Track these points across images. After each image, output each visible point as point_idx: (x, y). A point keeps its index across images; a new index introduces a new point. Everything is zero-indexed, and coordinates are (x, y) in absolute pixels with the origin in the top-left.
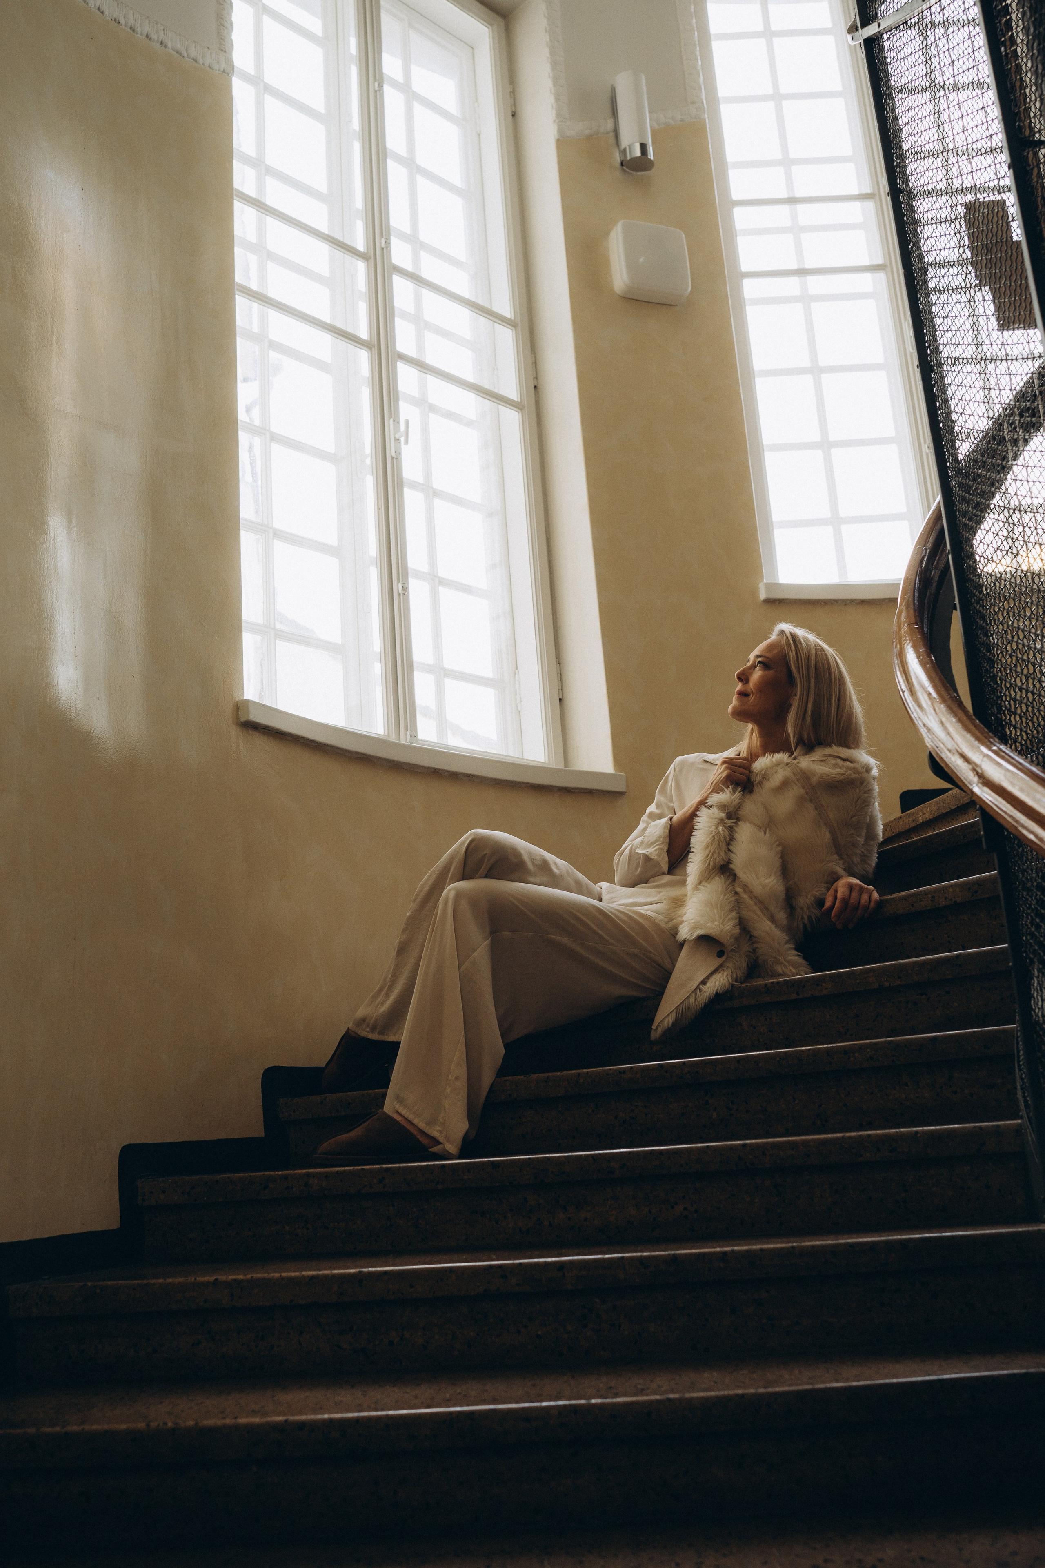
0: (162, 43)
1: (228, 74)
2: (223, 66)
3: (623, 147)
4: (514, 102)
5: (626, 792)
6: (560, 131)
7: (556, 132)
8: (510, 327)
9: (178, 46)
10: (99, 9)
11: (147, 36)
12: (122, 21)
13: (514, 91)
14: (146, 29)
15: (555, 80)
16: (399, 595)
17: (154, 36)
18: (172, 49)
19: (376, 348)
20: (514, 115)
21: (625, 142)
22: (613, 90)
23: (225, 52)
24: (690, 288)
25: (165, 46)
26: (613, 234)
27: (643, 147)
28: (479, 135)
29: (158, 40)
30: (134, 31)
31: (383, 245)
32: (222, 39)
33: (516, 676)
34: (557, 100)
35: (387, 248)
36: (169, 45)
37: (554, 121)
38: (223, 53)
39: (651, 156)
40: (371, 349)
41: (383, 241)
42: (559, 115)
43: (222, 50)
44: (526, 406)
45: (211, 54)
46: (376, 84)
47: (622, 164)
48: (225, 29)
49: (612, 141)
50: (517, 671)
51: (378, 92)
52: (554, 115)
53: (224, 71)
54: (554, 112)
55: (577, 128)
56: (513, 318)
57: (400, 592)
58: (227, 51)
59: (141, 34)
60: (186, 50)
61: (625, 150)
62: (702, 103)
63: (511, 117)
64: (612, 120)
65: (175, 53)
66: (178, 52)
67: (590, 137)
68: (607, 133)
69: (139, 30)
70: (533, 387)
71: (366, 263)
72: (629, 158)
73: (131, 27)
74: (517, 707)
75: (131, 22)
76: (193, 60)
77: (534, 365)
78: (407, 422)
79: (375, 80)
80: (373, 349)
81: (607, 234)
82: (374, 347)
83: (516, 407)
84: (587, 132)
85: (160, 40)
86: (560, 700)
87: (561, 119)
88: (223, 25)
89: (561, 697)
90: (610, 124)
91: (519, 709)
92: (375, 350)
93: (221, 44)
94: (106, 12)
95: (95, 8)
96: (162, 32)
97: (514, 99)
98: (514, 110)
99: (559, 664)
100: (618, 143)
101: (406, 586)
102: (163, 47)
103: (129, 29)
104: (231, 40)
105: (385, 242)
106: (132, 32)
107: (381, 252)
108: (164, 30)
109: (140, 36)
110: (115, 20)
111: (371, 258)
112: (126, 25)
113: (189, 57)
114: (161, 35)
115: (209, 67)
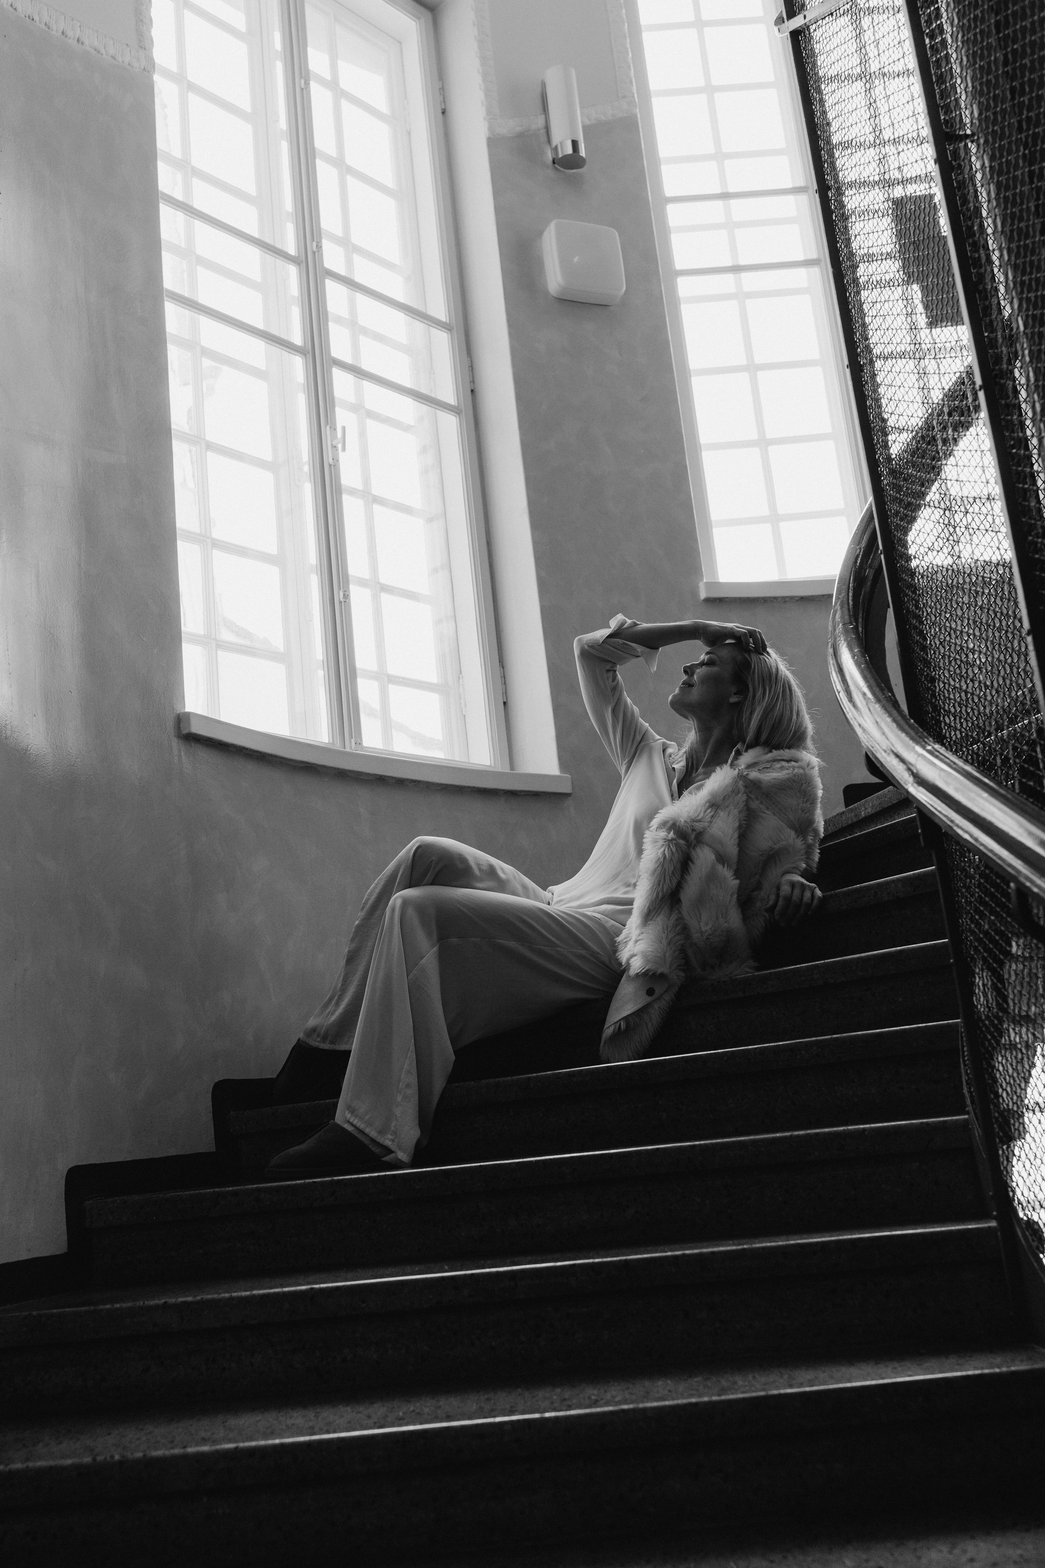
0: (78, 40)
1: (149, 72)
2: (144, 63)
3: (554, 144)
4: (444, 98)
5: (572, 794)
6: (491, 129)
7: (486, 130)
8: (445, 330)
9: (96, 44)
10: (11, 6)
11: (63, 33)
12: (36, 18)
13: (443, 87)
14: (62, 25)
15: (485, 76)
16: (341, 603)
17: (70, 33)
18: (90, 46)
19: (310, 354)
20: (443, 112)
21: (556, 140)
22: (544, 85)
23: (145, 49)
24: (624, 289)
25: (82, 43)
26: (546, 234)
27: (575, 144)
28: (409, 133)
29: (74, 38)
30: (49, 28)
31: (315, 249)
32: (141, 36)
33: (461, 680)
34: (487, 96)
35: (318, 252)
36: (87, 42)
37: (485, 118)
38: (143, 50)
39: (583, 153)
40: (305, 355)
41: (314, 244)
42: (489, 112)
43: (142, 47)
44: (462, 409)
45: (130, 51)
46: (303, 81)
47: (554, 162)
48: (144, 25)
49: (544, 138)
50: (461, 676)
51: (304, 90)
52: (484, 112)
53: (144, 69)
54: (484, 108)
55: (509, 126)
56: (448, 322)
57: (342, 600)
58: (147, 48)
59: (57, 31)
60: (105, 48)
61: (556, 147)
62: (633, 97)
63: (441, 114)
64: (543, 116)
65: (93, 51)
66: (95, 50)
67: (520, 136)
68: (539, 130)
69: (54, 27)
70: (470, 390)
71: (297, 267)
72: (560, 156)
73: (46, 24)
74: (462, 711)
75: (46, 17)
76: (112, 57)
77: (470, 367)
78: (344, 428)
79: (301, 77)
80: (308, 355)
81: (540, 234)
83: (454, 412)
84: (518, 129)
85: (77, 37)
86: (505, 704)
87: (491, 116)
88: (141, 21)
89: (505, 701)
90: (541, 122)
91: (464, 713)
92: (310, 356)
93: (140, 41)
94: (20, 9)
95: (7, 4)
96: (79, 29)
97: (444, 95)
98: (443, 107)
99: (503, 667)
100: (549, 141)
101: (347, 593)
102: (80, 44)
103: (43, 26)
104: (151, 37)
105: (317, 246)
106: (47, 29)
107: (313, 254)
108: (81, 26)
109: (55, 33)
110: (29, 17)
111: (302, 262)
112: (40, 22)
113: (107, 54)
114: (78, 32)
115: (129, 64)
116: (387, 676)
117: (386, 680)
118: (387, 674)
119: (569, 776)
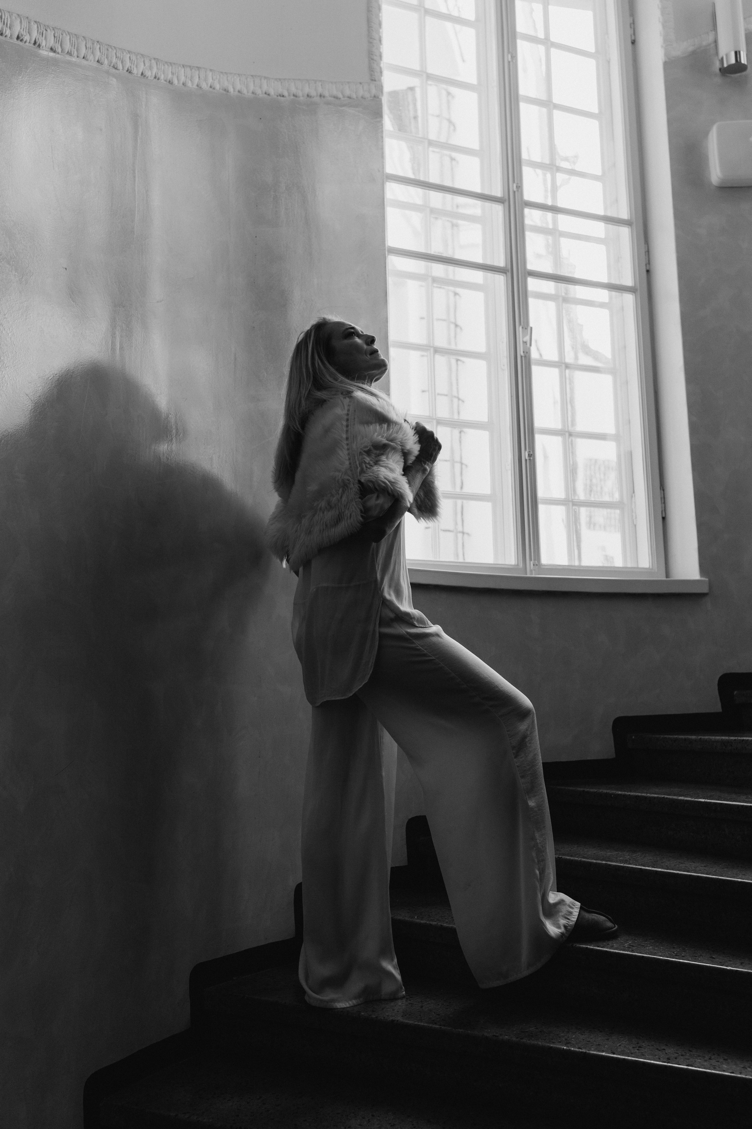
0: (321, 96)
1: (378, 97)
2: (374, 91)
3: (721, 56)
4: (634, 31)
5: (708, 593)
6: (667, 54)
7: (663, 56)
8: (627, 226)
9: (335, 92)
10: (266, 93)
11: (308, 96)
12: (286, 93)
14: (307, 90)
16: (526, 460)
17: (313, 93)
18: (330, 97)
20: (633, 43)
21: (722, 52)
22: (714, 5)
23: (375, 80)
25: (324, 97)
26: (710, 136)
27: (737, 55)
28: (608, 64)
29: (317, 95)
30: (296, 96)
31: (515, 189)
32: (372, 71)
33: (633, 498)
34: (664, 26)
35: (519, 189)
36: (327, 94)
37: (662, 47)
38: (374, 82)
39: (744, 60)
40: (506, 274)
41: (515, 185)
42: (666, 40)
44: (639, 289)
45: (363, 87)
47: (720, 71)
48: (375, 62)
49: (712, 52)
50: (633, 495)
52: (662, 41)
53: (375, 97)
54: (662, 38)
55: (683, 48)
56: (629, 219)
57: (527, 458)
58: (376, 79)
59: (303, 96)
60: (342, 93)
61: (722, 58)
63: (631, 45)
64: (713, 33)
66: (334, 97)
67: (693, 53)
69: (300, 94)
70: (645, 272)
71: (502, 205)
72: (726, 65)
73: (294, 95)
74: (633, 522)
75: (293, 90)
76: (348, 97)
77: (647, 253)
78: (531, 328)
81: (705, 136)
82: (508, 272)
83: (630, 292)
84: (691, 49)
85: (319, 94)
86: (663, 519)
87: (668, 43)
88: (373, 59)
89: (664, 516)
90: (711, 38)
91: (635, 523)
92: (509, 274)
93: (371, 75)
94: (272, 93)
95: (262, 93)
96: (321, 87)
97: (634, 29)
98: (633, 39)
99: (663, 490)
100: (717, 54)
101: (531, 453)
102: (322, 98)
103: (292, 97)
104: (381, 68)
105: (517, 187)
106: (295, 98)
107: (514, 192)
108: (322, 85)
109: (302, 98)
110: (280, 96)
111: (505, 201)
112: (289, 95)
113: (344, 97)
114: (320, 90)
115: (362, 97)
116: (572, 502)
117: (571, 504)
118: (572, 499)
119: (707, 579)
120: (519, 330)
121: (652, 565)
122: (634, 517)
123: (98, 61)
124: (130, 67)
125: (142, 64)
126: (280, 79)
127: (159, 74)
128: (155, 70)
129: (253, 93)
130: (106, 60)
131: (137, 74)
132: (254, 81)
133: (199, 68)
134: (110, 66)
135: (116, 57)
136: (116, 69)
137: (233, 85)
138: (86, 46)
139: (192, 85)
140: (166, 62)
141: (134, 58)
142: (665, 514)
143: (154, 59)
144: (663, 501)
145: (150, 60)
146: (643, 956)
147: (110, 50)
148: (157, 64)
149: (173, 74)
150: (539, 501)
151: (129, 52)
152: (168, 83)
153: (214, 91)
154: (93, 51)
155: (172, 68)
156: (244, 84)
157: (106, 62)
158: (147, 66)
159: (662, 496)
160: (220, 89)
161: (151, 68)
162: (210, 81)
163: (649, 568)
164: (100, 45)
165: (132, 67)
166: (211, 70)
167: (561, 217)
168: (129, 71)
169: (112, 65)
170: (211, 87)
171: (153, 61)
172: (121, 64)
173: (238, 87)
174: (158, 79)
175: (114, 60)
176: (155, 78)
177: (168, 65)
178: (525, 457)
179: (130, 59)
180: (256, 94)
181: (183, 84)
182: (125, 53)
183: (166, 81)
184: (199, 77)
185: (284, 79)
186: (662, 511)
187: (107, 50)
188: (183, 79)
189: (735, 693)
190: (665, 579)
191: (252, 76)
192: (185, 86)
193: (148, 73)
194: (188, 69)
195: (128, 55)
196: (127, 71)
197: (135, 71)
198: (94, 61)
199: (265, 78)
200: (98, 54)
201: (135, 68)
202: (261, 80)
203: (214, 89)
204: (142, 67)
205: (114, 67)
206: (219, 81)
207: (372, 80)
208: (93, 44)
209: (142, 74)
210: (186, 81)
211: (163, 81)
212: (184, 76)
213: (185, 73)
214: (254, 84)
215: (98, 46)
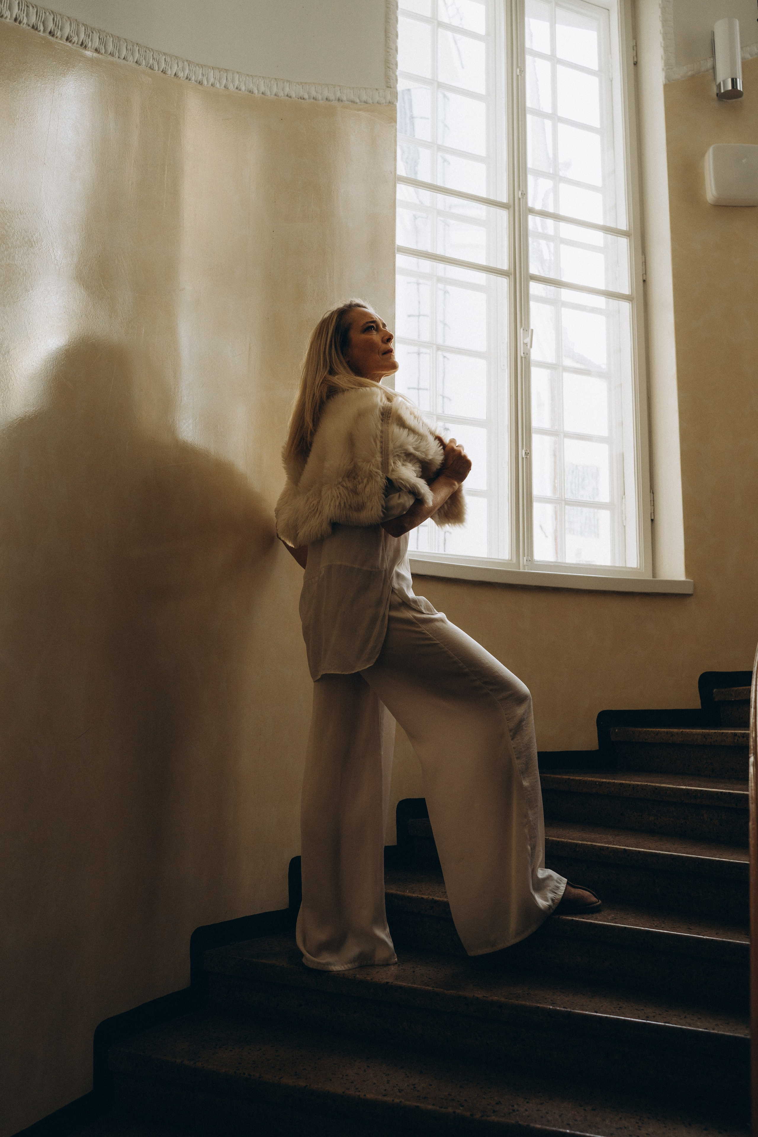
0: (339, 100)
1: (393, 104)
2: (389, 98)
3: (718, 82)
4: (636, 53)
5: (693, 594)
6: (667, 78)
7: (664, 79)
8: (626, 237)
9: (352, 97)
10: (287, 96)
11: (327, 99)
12: (306, 97)
13: (636, 43)
14: (326, 94)
15: (665, 36)
16: (523, 458)
17: (332, 97)
18: (348, 101)
19: (513, 275)
20: (636, 64)
21: (720, 78)
22: (713, 33)
23: (391, 87)
25: (342, 101)
26: (706, 157)
27: (734, 82)
28: (612, 81)
29: (335, 100)
30: (316, 100)
31: (520, 196)
32: (388, 78)
33: (624, 500)
34: (666, 50)
35: (523, 198)
36: (345, 98)
37: (663, 69)
38: (389, 89)
39: (740, 87)
40: (509, 276)
42: (667, 63)
44: (635, 297)
45: (379, 93)
46: (518, 70)
47: (718, 96)
48: (391, 70)
49: (711, 77)
50: (624, 497)
51: (519, 76)
52: (663, 64)
53: (390, 102)
54: (663, 62)
55: (682, 72)
56: (628, 230)
57: (524, 456)
58: (392, 86)
59: (322, 99)
60: (359, 98)
61: (720, 84)
63: (633, 65)
64: (712, 59)
65: (350, 103)
66: (352, 101)
67: (693, 77)
68: (708, 71)
69: (320, 97)
70: (642, 281)
71: (507, 210)
72: (722, 91)
73: (314, 98)
74: (623, 523)
75: (313, 93)
76: (365, 102)
77: (644, 263)
79: (518, 66)
80: (511, 276)
81: (703, 155)
82: (511, 274)
83: (627, 299)
84: (690, 73)
85: (337, 98)
86: (652, 520)
87: (668, 66)
88: (389, 68)
89: (653, 518)
90: (709, 64)
93: (387, 82)
94: (293, 95)
95: (284, 96)
96: (339, 91)
97: (636, 51)
98: (635, 60)
99: (652, 493)
100: (715, 78)
101: (528, 451)
102: (340, 102)
103: (312, 100)
104: (396, 76)
105: (522, 194)
106: (314, 101)
107: (519, 199)
108: (340, 90)
109: (321, 102)
110: (301, 98)
111: (511, 207)
112: (309, 98)
113: (361, 102)
114: (338, 94)
115: (378, 103)
116: (565, 501)
117: (563, 503)
118: (565, 499)
119: (692, 581)
120: (520, 331)
121: (640, 565)
122: (624, 519)
123: (136, 62)
124: (165, 68)
125: (176, 65)
126: (301, 83)
127: (191, 75)
128: (187, 71)
129: (276, 95)
130: (144, 61)
131: (171, 75)
132: (277, 84)
133: (227, 71)
134: (147, 67)
135: (153, 59)
136: (153, 69)
137: (257, 88)
138: (126, 47)
139: (220, 86)
140: (198, 64)
141: (168, 59)
142: (654, 517)
143: (187, 61)
144: (652, 504)
145: (183, 62)
146: (625, 927)
147: (148, 52)
148: (189, 66)
149: (203, 75)
150: (534, 499)
151: (165, 54)
152: (198, 84)
153: (240, 92)
154: (132, 52)
155: (203, 69)
156: (268, 87)
157: (144, 63)
158: (180, 67)
159: (652, 499)
160: (245, 90)
161: (183, 69)
162: (237, 83)
163: (637, 568)
164: (139, 47)
165: (167, 68)
166: (238, 72)
167: (562, 225)
168: (164, 72)
169: (149, 66)
170: (237, 88)
171: (186, 63)
172: (157, 66)
173: (262, 89)
174: (190, 80)
175: (151, 61)
176: (187, 78)
177: (199, 67)
178: (522, 456)
179: (165, 61)
180: (278, 96)
181: (212, 85)
182: (161, 55)
183: (196, 81)
184: (227, 79)
185: (305, 83)
186: (651, 513)
187: (145, 51)
188: (212, 80)
189: (715, 690)
190: (652, 579)
191: (275, 79)
192: (213, 87)
193: (181, 74)
194: (217, 72)
195: (164, 57)
196: (162, 72)
197: (169, 72)
198: (133, 62)
199: (288, 81)
200: (137, 55)
201: (169, 70)
202: (283, 83)
203: (240, 90)
204: (175, 68)
205: (150, 68)
206: (245, 83)
207: (388, 87)
208: (133, 46)
209: (175, 74)
210: (214, 83)
211: (193, 81)
212: (213, 77)
213: (214, 74)
214: (277, 86)
215: (138, 48)
